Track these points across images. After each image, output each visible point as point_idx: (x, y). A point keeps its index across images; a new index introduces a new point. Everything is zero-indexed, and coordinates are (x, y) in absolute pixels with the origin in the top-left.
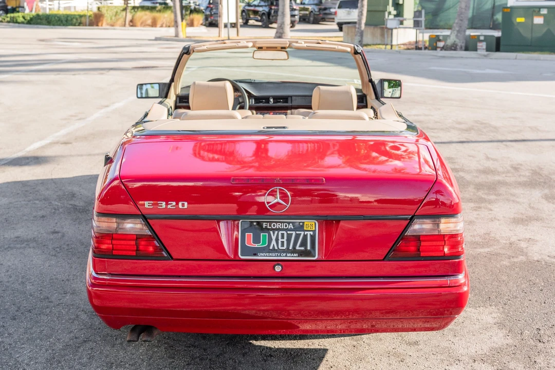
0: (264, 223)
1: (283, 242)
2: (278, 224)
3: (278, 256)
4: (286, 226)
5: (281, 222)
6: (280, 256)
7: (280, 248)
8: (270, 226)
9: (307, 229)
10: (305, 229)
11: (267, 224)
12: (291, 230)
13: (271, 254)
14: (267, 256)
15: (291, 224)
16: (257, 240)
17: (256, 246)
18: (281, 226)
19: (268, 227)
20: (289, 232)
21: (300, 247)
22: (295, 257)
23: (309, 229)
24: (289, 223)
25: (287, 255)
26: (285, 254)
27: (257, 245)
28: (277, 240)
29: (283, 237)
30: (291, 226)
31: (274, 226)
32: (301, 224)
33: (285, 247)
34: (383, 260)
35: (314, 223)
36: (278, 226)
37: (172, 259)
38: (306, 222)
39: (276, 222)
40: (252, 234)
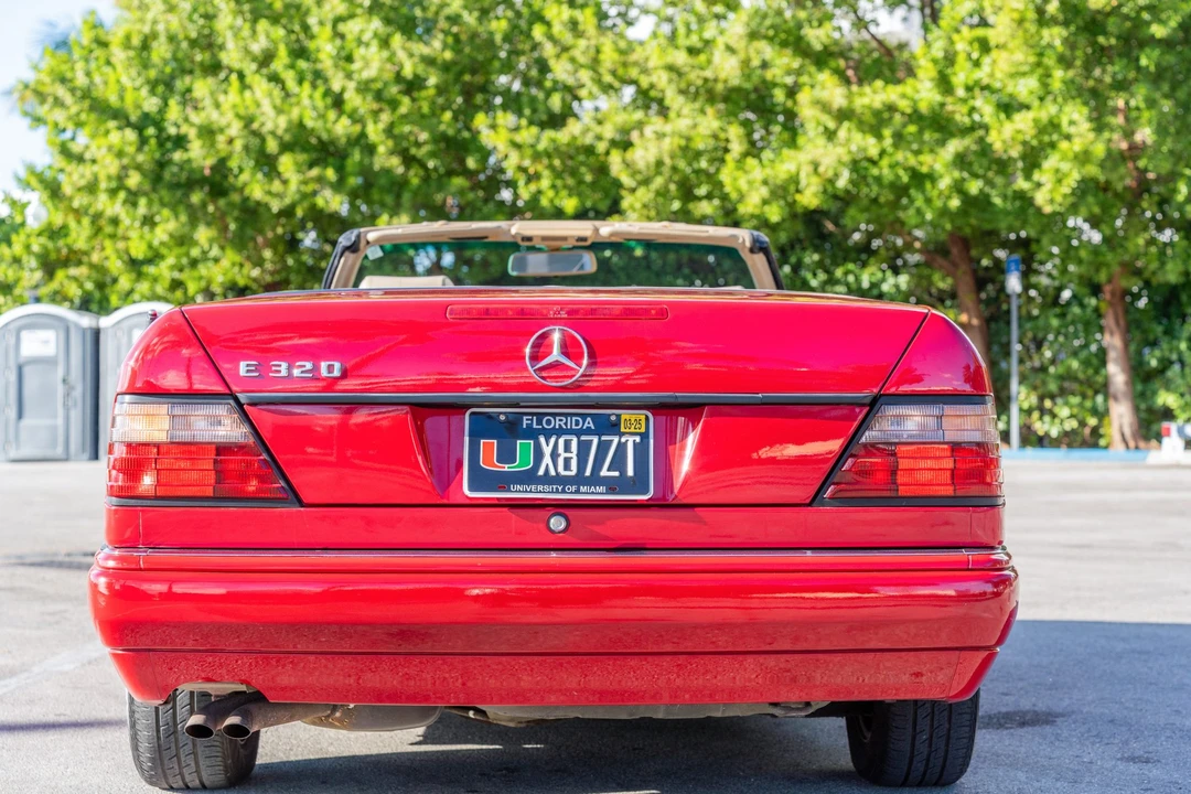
0: (525, 418)
1: (567, 462)
2: (558, 418)
3: (557, 492)
4: (577, 423)
5: (566, 415)
6: (563, 491)
7: (562, 472)
8: (539, 423)
9: (627, 430)
10: (623, 430)
11: (532, 420)
12: (588, 432)
13: (540, 488)
14: (531, 491)
15: (589, 419)
16: (507, 455)
17: (506, 468)
18: (566, 424)
19: (535, 426)
20: (583, 438)
21: (609, 470)
22: (599, 494)
23: (632, 430)
24: (584, 416)
25: (579, 489)
26: (574, 488)
27: (507, 466)
28: (554, 455)
29: (567, 448)
30: (589, 423)
31: (549, 422)
32: (613, 418)
33: (573, 472)
34: (810, 505)
35: (643, 417)
36: (557, 423)
37: (302, 504)
38: (626, 415)
39: (554, 415)
40: (495, 441)
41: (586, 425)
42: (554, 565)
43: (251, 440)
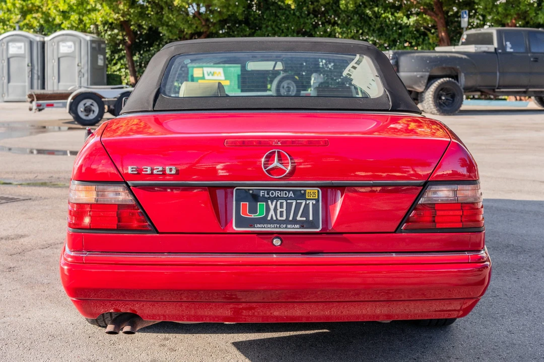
0: (261, 192)
1: (281, 212)
2: (277, 192)
3: (277, 227)
4: (286, 194)
5: (280, 190)
6: (280, 227)
7: (279, 218)
8: (268, 194)
9: (309, 197)
10: (307, 197)
11: (265, 193)
12: (291, 198)
13: (269, 226)
14: (264, 227)
15: (291, 192)
16: (253, 210)
17: (253, 216)
18: (280, 194)
19: (266, 196)
20: (289, 201)
21: (301, 217)
22: (296, 228)
23: (312, 197)
24: (289, 191)
25: (287, 226)
26: (284, 226)
27: (253, 215)
28: (275, 209)
29: (281, 207)
30: (291, 194)
31: (272, 194)
32: (303, 192)
33: (284, 218)
34: (395, 232)
35: (316, 191)
36: (276, 194)
37: (158, 233)
38: (308, 190)
39: (275, 190)
40: (248, 203)
41: (290, 195)
42: (275, 262)
43: (134, 203)
